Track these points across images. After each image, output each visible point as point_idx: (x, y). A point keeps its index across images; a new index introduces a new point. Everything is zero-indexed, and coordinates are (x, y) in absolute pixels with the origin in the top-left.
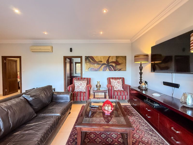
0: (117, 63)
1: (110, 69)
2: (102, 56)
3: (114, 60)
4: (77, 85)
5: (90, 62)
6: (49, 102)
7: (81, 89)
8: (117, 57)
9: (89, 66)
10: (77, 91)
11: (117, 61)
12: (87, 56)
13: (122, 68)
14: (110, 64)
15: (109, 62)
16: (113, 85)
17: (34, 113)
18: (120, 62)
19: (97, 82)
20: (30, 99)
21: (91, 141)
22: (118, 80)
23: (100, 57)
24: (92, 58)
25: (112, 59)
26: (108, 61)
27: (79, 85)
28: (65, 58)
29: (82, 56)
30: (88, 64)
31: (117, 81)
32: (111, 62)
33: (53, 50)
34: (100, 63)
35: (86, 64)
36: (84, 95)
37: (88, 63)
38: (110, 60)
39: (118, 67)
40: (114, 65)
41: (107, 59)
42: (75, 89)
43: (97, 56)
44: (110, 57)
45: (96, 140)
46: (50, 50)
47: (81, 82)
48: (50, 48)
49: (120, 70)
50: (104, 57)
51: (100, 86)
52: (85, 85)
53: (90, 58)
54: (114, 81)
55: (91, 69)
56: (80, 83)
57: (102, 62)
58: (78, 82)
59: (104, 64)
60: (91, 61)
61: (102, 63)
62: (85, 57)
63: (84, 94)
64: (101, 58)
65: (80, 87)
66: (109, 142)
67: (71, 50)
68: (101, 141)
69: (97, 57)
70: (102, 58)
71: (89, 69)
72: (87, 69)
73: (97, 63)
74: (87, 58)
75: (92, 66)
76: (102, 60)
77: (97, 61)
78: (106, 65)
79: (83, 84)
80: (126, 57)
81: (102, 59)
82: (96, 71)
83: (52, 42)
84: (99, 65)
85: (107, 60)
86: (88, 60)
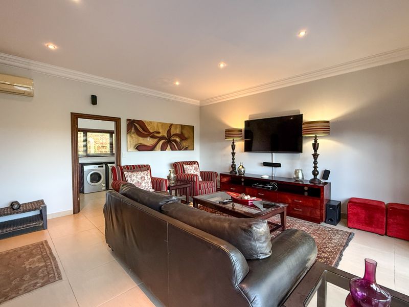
0: (182, 137)
1: (173, 146)
2: (160, 123)
3: (178, 131)
5: (138, 133)
8: (182, 127)
9: (136, 140)
11: (182, 133)
12: (132, 118)
13: (189, 146)
14: (172, 138)
15: (170, 134)
18: (186, 136)
23: (156, 124)
24: (141, 123)
25: (176, 129)
26: (169, 132)
29: (120, 118)
30: (133, 135)
32: (173, 135)
34: (156, 135)
35: (128, 137)
37: (133, 133)
38: (173, 131)
39: (185, 144)
40: (178, 140)
41: (168, 128)
43: (150, 121)
44: (173, 126)
47: (142, 174)
49: (186, 149)
50: (163, 125)
53: (137, 124)
57: (159, 133)
58: (135, 174)
59: (163, 138)
60: (140, 130)
61: (160, 135)
62: (128, 120)
64: (157, 126)
67: (94, 100)
69: (151, 122)
71: (136, 147)
72: (133, 148)
73: (152, 136)
74: (132, 124)
75: (142, 141)
76: (160, 131)
77: (151, 131)
78: (167, 139)
80: (193, 127)
81: (160, 127)
84: (154, 139)
85: (167, 130)
86: (133, 128)
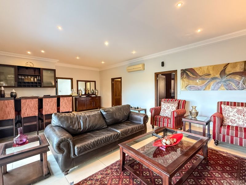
2: (210, 66)
4: (163, 108)
5: (188, 78)
6: (123, 120)
7: (167, 114)
9: (187, 83)
10: (162, 115)
11: (245, 70)
12: (184, 69)
14: (228, 78)
15: (225, 74)
16: (226, 115)
17: (105, 124)
19: (192, 107)
20: (104, 113)
21: (140, 170)
22: (240, 108)
23: (206, 67)
24: (192, 71)
25: (234, 68)
26: (223, 72)
27: (166, 109)
28: (157, 75)
30: (185, 80)
31: (235, 110)
32: (230, 74)
33: (144, 67)
34: (206, 77)
35: (182, 81)
36: (168, 122)
37: (185, 78)
38: (228, 72)
41: (222, 68)
42: (161, 113)
43: (200, 66)
45: (144, 172)
46: (141, 68)
47: (169, 105)
48: (141, 66)
50: (215, 67)
51: (197, 113)
52: (173, 109)
53: (189, 71)
54: (229, 108)
55: (190, 87)
56: (167, 106)
58: (165, 104)
59: (214, 78)
60: (191, 75)
61: (212, 76)
62: (181, 70)
63: (168, 120)
64: (208, 69)
65: (167, 111)
66: (156, 182)
67: (163, 64)
68: (148, 176)
69: (200, 68)
70: (211, 69)
71: (187, 88)
72: (184, 88)
73: (202, 78)
74: (184, 72)
75: (192, 83)
76: (211, 73)
77: (201, 75)
79: (171, 107)
82: (199, 90)
83: (143, 59)
85: (221, 71)
86: (185, 75)
